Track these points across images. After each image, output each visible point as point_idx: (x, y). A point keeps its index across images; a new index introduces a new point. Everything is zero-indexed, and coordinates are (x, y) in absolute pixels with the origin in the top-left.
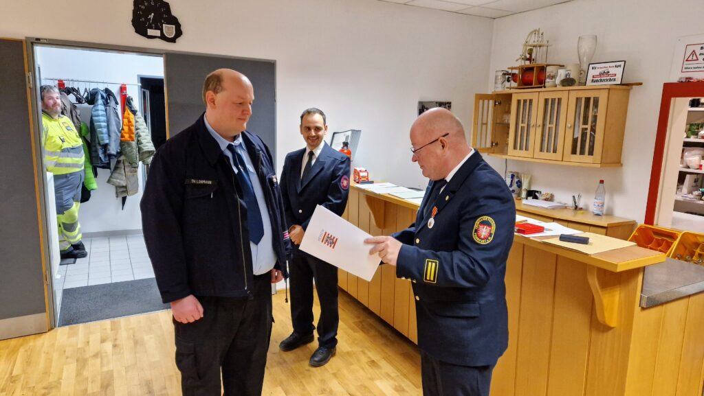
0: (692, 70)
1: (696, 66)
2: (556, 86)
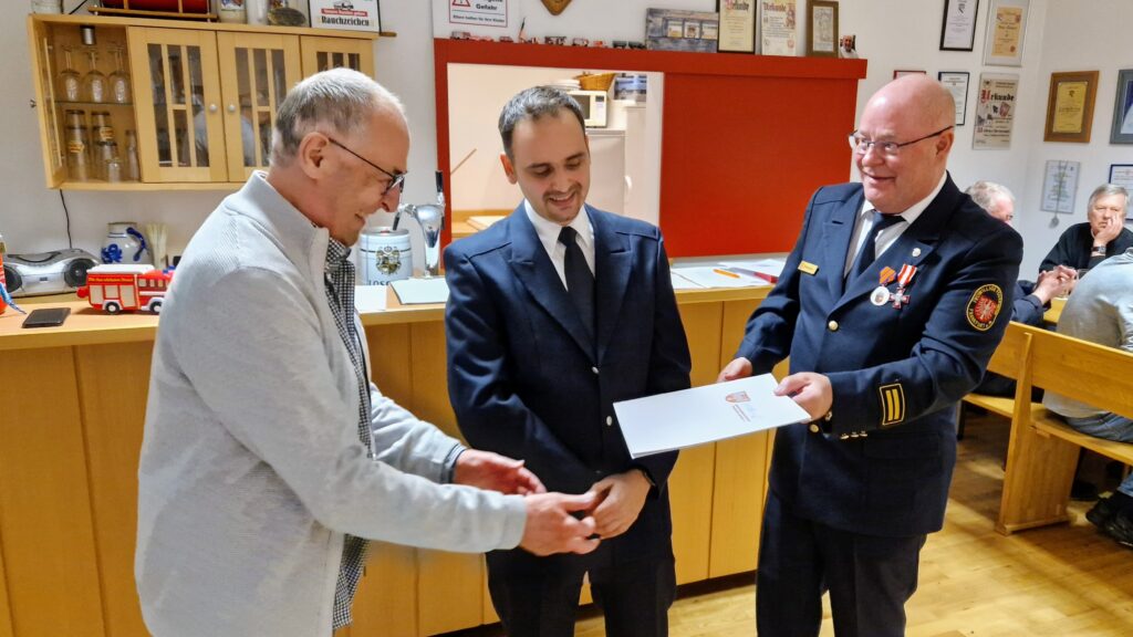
0: (465, 20)
1: (468, 15)
2: (246, 21)
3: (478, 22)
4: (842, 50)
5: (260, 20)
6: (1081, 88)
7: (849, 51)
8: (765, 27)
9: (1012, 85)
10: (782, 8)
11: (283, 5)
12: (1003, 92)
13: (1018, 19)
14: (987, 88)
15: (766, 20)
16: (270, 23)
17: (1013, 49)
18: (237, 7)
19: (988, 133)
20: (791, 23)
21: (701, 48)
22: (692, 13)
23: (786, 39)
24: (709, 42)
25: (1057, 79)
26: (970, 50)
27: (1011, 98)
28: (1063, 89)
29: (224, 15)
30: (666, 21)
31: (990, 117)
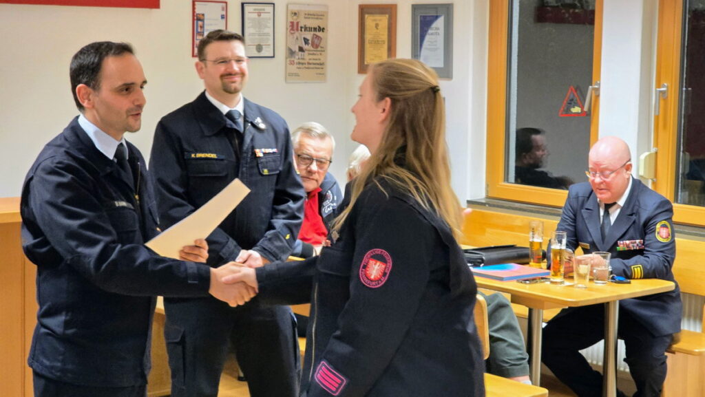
6: (383, 20)
9: (321, 16)
12: (313, 23)
14: (295, 19)
19: (301, 66)
27: (322, 29)
28: (369, 21)
31: (301, 49)
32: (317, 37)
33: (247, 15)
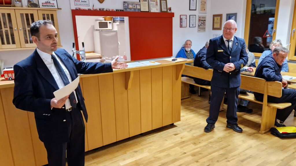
0: (79, 5)
1: (79, 3)
2: (22, 6)
3: (82, 5)
4: (168, 10)
5: (26, 6)
6: (219, 18)
7: (170, 11)
8: (151, 5)
9: (205, 18)
10: (154, 1)
11: (32, 2)
12: (203, 19)
13: (205, 3)
14: (200, 18)
15: (151, 4)
16: (29, 7)
17: (204, 10)
18: (20, 3)
19: (200, 29)
20: (157, 4)
21: (137, 11)
22: (134, 2)
23: (156, 8)
24: (138, 9)
25: (214, 16)
26: (196, 10)
27: (205, 21)
28: (216, 18)
29: (16, 5)
30: (128, 4)
31: (201, 25)
32: (204, 22)
33: (191, 18)
